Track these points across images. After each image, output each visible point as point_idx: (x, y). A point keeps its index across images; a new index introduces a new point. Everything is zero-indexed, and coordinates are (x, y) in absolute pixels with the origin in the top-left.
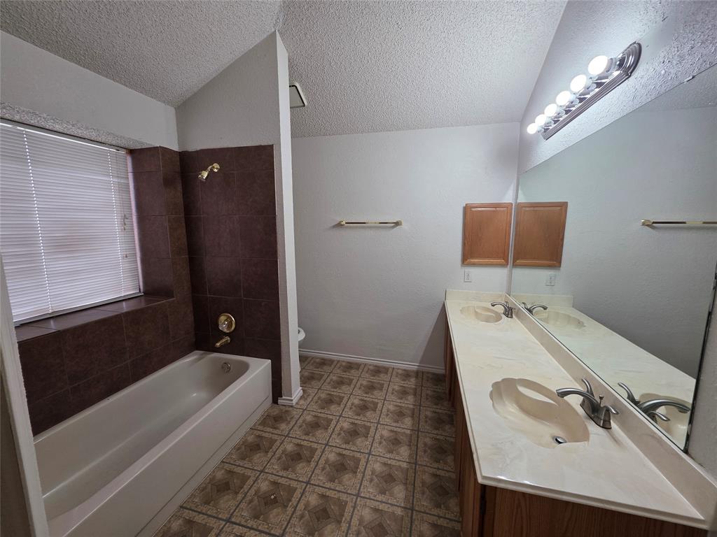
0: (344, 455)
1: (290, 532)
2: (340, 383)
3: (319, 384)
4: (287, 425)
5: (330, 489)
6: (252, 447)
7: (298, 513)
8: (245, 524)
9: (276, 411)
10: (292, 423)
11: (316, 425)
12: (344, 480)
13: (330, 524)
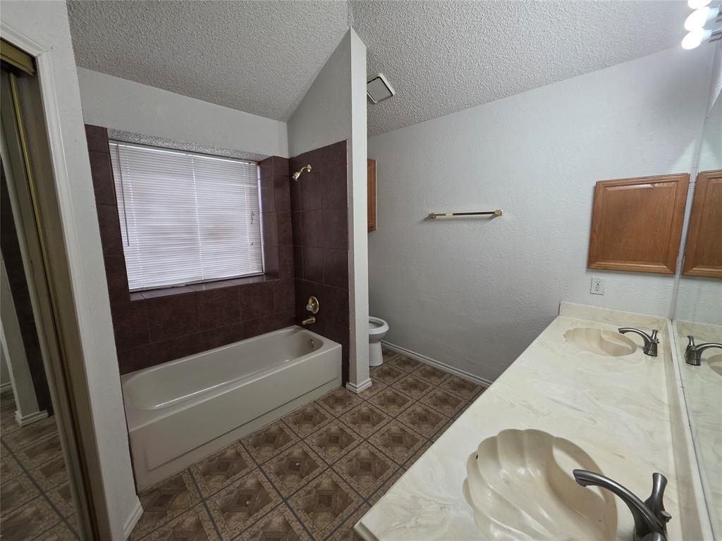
0: (377, 456)
1: (293, 500)
2: (414, 386)
3: (392, 381)
4: (343, 408)
5: (345, 481)
6: (306, 417)
7: (308, 488)
8: (268, 475)
9: (340, 394)
10: (348, 409)
11: (366, 418)
12: (363, 479)
13: (327, 512)
